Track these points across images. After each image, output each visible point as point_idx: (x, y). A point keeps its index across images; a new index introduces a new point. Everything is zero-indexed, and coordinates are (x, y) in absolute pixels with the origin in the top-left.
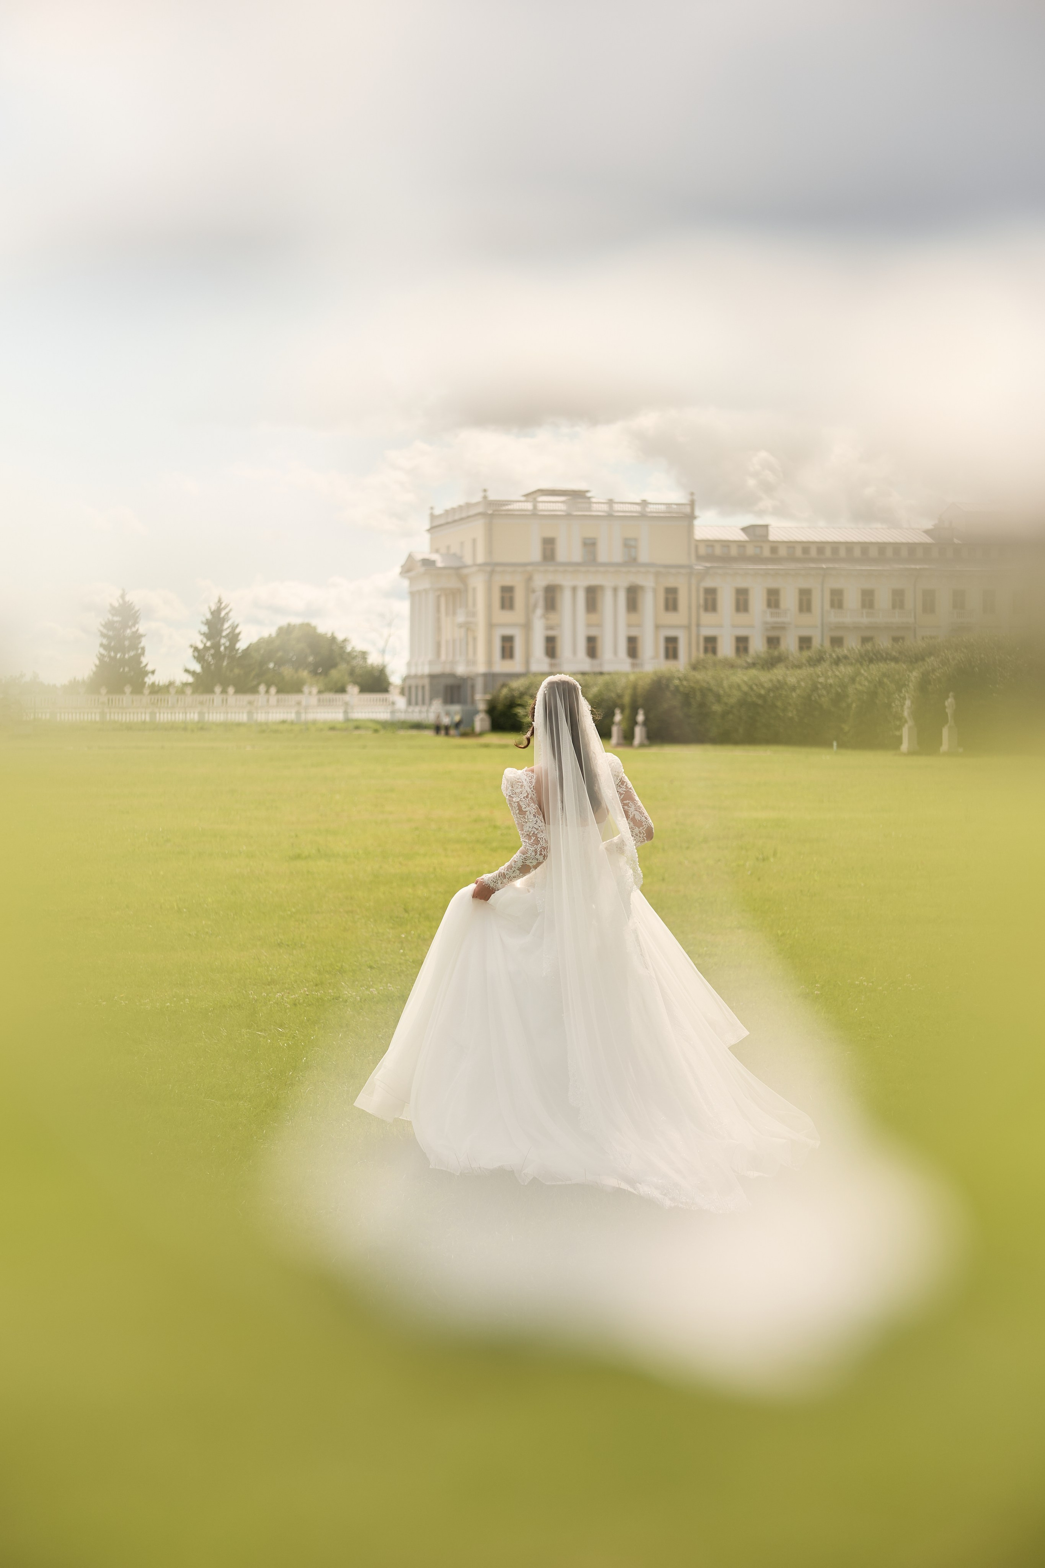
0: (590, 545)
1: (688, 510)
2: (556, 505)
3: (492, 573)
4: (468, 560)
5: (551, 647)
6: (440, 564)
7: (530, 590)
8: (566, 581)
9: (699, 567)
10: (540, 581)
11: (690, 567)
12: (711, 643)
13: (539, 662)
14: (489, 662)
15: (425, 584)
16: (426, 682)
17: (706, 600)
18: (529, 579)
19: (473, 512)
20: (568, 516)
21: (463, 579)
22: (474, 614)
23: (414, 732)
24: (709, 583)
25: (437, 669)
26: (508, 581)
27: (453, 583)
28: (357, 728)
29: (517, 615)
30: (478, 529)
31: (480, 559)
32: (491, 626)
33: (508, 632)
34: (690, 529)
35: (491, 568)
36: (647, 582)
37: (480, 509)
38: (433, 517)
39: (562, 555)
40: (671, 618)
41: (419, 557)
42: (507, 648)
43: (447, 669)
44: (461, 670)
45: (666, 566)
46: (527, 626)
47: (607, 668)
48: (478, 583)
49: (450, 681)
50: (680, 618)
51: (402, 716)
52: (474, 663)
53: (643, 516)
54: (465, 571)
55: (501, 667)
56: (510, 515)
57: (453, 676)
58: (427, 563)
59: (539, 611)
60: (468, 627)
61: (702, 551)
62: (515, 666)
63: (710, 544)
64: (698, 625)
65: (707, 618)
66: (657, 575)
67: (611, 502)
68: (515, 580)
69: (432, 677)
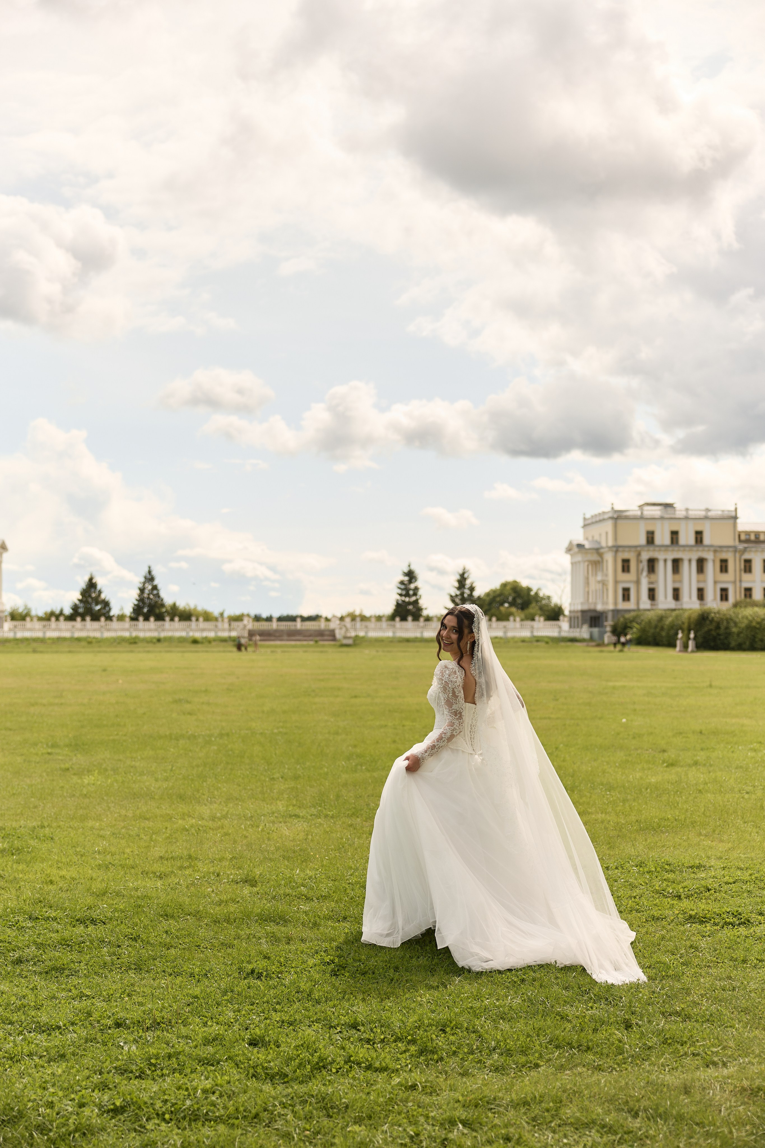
0: (675, 534)
1: (733, 514)
2: (656, 512)
3: (617, 551)
4: (604, 544)
5: (652, 594)
6: (587, 546)
7: (639, 561)
8: (660, 556)
9: (741, 546)
10: (645, 556)
11: (735, 547)
12: (748, 591)
13: (645, 603)
14: (616, 603)
15: (579, 558)
16: (579, 614)
17: (745, 566)
18: (639, 555)
19: (606, 516)
20: (662, 518)
21: (601, 555)
22: (607, 575)
23: (569, 644)
24: (747, 556)
25: (586, 607)
26: (626, 556)
27: (595, 557)
28: (538, 641)
29: (632, 576)
30: (608, 526)
31: (610, 543)
32: (616, 582)
33: (626, 585)
34: (735, 525)
35: (616, 549)
36: (709, 556)
37: (610, 515)
38: (585, 519)
39: (658, 540)
40: (724, 577)
41: (575, 543)
42: (626, 595)
43: (592, 607)
44: (599, 607)
45: (721, 547)
46: (638, 582)
47: (686, 606)
48: (609, 557)
49: (593, 614)
50: (730, 576)
51: (564, 634)
52: (607, 603)
53: (706, 518)
54: (602, 551)
55: (622, 606)
56: (627, 518)
57: (595, 611)
58: (580, 546)
59: (645, 573)
60: (604, 583)
61: (743, 537)
62: (631, 605)
63: (748, 533)
64: (741, 581)
65: (746, 577)
66: (715, 551)
67: (687, 510)
68: (631, 556)
69: (583, 612)
